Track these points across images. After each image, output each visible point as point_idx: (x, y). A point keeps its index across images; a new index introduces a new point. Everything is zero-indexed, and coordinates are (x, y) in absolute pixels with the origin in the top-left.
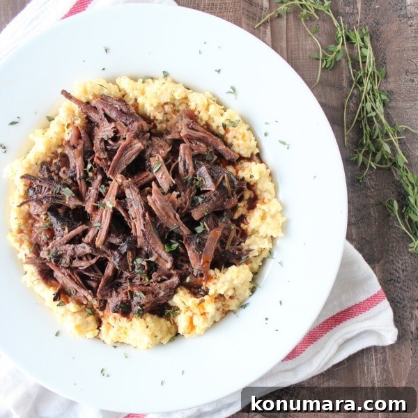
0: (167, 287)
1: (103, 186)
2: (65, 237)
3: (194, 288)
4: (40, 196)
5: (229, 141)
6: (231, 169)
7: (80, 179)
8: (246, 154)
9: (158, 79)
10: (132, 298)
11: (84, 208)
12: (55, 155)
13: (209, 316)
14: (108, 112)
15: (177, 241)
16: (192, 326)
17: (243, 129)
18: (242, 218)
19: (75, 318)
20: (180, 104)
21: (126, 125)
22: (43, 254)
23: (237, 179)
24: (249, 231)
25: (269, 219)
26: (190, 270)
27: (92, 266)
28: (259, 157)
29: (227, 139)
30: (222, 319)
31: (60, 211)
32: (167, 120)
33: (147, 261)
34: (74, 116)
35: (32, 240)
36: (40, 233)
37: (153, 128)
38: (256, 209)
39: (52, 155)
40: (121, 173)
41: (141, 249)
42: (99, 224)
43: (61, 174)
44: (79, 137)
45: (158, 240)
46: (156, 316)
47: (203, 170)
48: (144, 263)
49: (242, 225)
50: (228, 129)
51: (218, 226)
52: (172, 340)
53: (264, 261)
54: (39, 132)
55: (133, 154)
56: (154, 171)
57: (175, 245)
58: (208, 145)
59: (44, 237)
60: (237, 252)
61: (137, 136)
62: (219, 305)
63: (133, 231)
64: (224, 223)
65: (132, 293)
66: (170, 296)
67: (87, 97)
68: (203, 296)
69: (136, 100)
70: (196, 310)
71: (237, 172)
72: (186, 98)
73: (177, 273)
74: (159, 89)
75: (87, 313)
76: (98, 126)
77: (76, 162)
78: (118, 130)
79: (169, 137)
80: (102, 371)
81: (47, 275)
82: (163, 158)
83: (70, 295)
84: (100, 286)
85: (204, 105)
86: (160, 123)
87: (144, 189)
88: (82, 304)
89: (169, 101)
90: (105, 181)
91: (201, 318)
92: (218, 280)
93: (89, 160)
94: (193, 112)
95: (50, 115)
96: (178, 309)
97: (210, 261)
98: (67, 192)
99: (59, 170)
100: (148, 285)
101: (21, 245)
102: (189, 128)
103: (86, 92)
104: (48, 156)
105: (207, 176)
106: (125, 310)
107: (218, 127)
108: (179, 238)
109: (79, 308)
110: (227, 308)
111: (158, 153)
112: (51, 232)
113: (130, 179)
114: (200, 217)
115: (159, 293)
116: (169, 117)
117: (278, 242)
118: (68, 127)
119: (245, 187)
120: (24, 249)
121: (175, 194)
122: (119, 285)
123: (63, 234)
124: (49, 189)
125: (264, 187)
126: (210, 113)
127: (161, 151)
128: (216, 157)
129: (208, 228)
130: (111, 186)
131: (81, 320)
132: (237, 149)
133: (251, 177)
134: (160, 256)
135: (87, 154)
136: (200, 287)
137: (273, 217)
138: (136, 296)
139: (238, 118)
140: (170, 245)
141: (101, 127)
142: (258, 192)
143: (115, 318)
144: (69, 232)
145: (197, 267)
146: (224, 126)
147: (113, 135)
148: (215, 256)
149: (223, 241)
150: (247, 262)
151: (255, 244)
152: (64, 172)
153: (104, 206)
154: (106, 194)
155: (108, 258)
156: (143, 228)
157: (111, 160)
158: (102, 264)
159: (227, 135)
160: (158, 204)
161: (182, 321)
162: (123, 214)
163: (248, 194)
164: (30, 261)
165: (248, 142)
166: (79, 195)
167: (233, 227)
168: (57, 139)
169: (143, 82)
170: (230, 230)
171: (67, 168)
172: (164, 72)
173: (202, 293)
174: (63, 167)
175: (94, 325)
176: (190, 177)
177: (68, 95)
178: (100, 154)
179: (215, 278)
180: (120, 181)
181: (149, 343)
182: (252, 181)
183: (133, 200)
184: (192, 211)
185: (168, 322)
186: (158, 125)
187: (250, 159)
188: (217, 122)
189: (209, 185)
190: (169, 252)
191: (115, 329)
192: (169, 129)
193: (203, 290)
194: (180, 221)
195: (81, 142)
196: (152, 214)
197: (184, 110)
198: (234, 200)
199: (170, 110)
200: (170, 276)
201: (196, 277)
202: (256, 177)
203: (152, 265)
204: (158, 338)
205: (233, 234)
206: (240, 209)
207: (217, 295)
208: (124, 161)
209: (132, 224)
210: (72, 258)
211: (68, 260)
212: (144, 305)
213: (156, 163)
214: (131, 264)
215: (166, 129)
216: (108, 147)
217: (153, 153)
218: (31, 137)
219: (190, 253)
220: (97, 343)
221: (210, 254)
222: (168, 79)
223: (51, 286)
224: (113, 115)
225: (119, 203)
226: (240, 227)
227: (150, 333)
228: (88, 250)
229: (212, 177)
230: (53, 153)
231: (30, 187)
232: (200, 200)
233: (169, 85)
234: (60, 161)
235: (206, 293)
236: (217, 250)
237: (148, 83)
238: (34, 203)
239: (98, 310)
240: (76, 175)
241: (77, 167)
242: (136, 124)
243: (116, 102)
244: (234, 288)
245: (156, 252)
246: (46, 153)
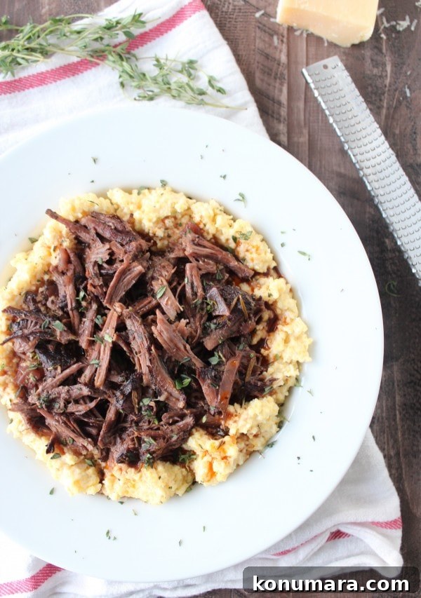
0: (181, 430)
1: (99, 316)
2: (57, 378)
3: (212, 428)
4: (26, 331)
5: (241, 255)
6: (245, 287)
7: (72, 310)
8: (261, 268)
9: (155, 189)
10: (140, 445)
11: (78, 342)
12: (42, 282)
13: (231, 460)
14: (100, 231)
15: (189, 375)
16: (212, 473)
17: (256, 240)
18: (262, 343)
19: (73, 472)
20: (183, 216)
21: (122, 245)
22: (32, 399)
23: (254, 300)
24: (271, 356)
25: (293, 342)
26: (206, 408)
27: (91, 411)
28: (277, 272)
29: (238, 253)
30: (246, 461)
31: (51, 347)
32: (169, 236)
33: (155, 402)
34: (61, 237)
35: (18, 383)
36: (28, 374)
37: (152, 246)
38: (277, 332)
39: (38, 283)
40: (120, 301)
41: (148, 387)
42: (97, 361)
43: (49, 304)
44: (68, 261)
45: (167, 376)
46: (168, 463)
47: (214, 291)
48: (153, 404)
49: (262, 351)
50: (239, 242)
51: (235, 354)
52: (189, 490)
53: (290, 390)
54: (21, 256)
55: (133, 278)
56: (158, 296)
57: (187, 381)
58: (217, 262)
59: (32, 379)
60: (259, 383)
61: (135, 258)
62: (242, 445)
63: (137, 367)
64: (241, 350)
65: (139, 439)
66: (185, 440)
67: (76, 215)
68: (223, 437)
69: (132, 215)
70: (217, 455)
71: (253, 290)
72: (189, 208)
73: (191, 413)
74: (158, 202)
75: (86, 465)
76: (89, 247)
77: (66, 290)
78: (113, 252)
79: (172, 256)
80: (108, 533)
81: (37, 423)
82: (167, 281)
83: (66, 445)
84: (102, 433)
85: (210, 217)
86: (160, 240)
87: (147, 318)
88: (81, 454)
89: (170, 214)
90: (102, 311)
91: (223, 463)
92: (239, 417)
93: (81, 287)
94: (197, 225)
95: (33, 236)
96: (194, 453)
97: (229, 396)
98: (58, 326)
99: (47, 300)
100: (158, 429)
101: (4, 389)
102: (194, 244)
103: (74, 209)
104: (34, 285)
105: (219, 299)
106: (132, 459)
107: (227, 240)
108: (191, 371)
109: (77, 459)
110: (251, 448)
111: (161, 275)
112: (40, 373)
113: (130, 308)
114: (214, 346)
115: (172, 437)
116: (170, 232)
117: (306, 368)
118: (54, 250)
119: (263, 307)
120: (9, 394)
121: (183, 322)
122: (124, 429)
123: (55, 374)
124: (36, 323)
125: (285, 305)
126: (217, 226)
127: (164, 273)
128: (228, 275)
129: (224, 359)
130: (109, 316)
131: (80, 473)
132: (250, 265)
133: (270, 295)
134: (170, 394)
135: (79, 280)
136: (218, 426)
137: (298, 338)
138: (145, 442)
139: (250, 229)
140: (181, 380)
141: (93, 249)
142: (278, 312)
143: (121, 469)
144: (62, 371)
145: (214, 404)
146: (235, 239)
147: (108, 258)
148: (234, 389)
149: (242, 372)
150: (272, 393)
151: (279, 372)
152: (53, 302)
153: (102, 340)
154: (103, 325)
155: (109, 399)
156: (148, 363)
157: (107, 286)
158: (103, 407)
159: (238, 249)
160: (165, 335)
161: (199, 467)
162: (125, 349)
163: (266, 315)
164: (16, 408)
165: (263, 255)
166: (71, 328)
167: (253, 354)
168: (43, 265)
169: (139, 194)
170: (249, 358)
171: (55, 297)
172: (162, 181)
173: (222, 433)
174: (50, 296)
175: (95, 479)
176: (198, 301)
177: (53, 215)
178: (93, 281)
179: (236, 416)
180: (119, 310)
181: (162, 496)
182: (271, 300)
183: (136, 332)
184: (204, 340)
185: (184, 470)
186: (158, 242)
187: (266, 274)
188: (226, 235)
189: (222, 309)
190: (181, 390)
191: (121, 482)
192: (171, 245)
193: (223, 430)
194: (191, 352)
195: (72, 267)
196: (159, 347)
197: (187, 224)
198: (252, 323)
199: (171, 224)
200: (182, 417)
201: (214, 416)
202: (275, 296)
203: (161, 405)
204: (173, 489)
205: (253, 363)
206: (259, 332)
207: (238, 435)
208: (123, 287)
209: (136, 359)
210: (67, 402)
211: (62, 404)
212: (154, 452)
213: (160, 288)
214: (137, 406)
215: (168, 246)
216: (103, 271)
217: (155, 275)
218: (12, 263)
219: (205, 388)
220: (101, 500)
221: (229, 389)
222: (167, 188)
223: (42, 435)
224: (107, 235)
225: (119, 336)
226: (261, 354)
227: (163, 485)
228: (86, 391)
229: (225, 300)
230: (38, 281)
231: (14, 321)
232: (213, 326)
233: (168, 196)
234: (47, 289)
235: (226, 433)
236: (236, 383)
237: (144, 194)
238: (20, 340)
239: (100, 461)
240: (66, 305)
241: (68, 297)
242: (134, 244)
243: (109, 219)
244: (258, 426)
245: (166, 390)
246: (31, 282)
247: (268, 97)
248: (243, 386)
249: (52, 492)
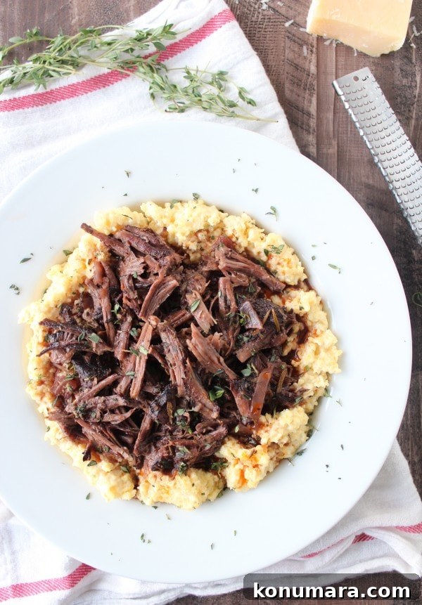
0: (214, 439)
1: (134, 329)
2: (94, 388)
3: (244, 437)
4: (63, 343)
5: (273, 268)
6: (276, 300)
7: (107, 322)
8: (292, 281)
9: (187, 202)
10: (174, 454)
11: (113, 353)
12: (77, 294)
13: (263, 469)
14: (134, 245)
15: (222, 386)
16: (243, 480)
17: (287, 253)
18: (293, 354)
19: (109, 478)
20: (215, 230)
21: (156, 259)
22: (69, 408)
23: (285, 312)
24: (302, 367)
25: (323, 354)
26: (238, 418)
27: (126, 421)
28: (307, 284)
29: (270, 265)
30: (276, 468)
31: (86, 358)
32: (202, 250)
33: (189, 412)
34: (95, 250)
35: (55, 392)
36: (65, 384)
37: (185, 259)
38: (307, 343)
39: (74, 296)
40: (154, 314)
41: (182, 398)
42: (132, 373)
43: (84, 316)
44: (103, 274)
45: (201, 388)
46: (201, 470)
47: (247, 305)
48: (187, 415)
49: (293, 362)
50: (271, 255)
51: (266, 365)
52: (220, 495)
53: (319, 400)
54: (56, 268)
55: (168, 292)
56: (192, 310)
57: (220, 392)
58: (249, 275)
59: (68, 389)
60: (290, 394)
61: (169, 272)
62: (273, 453)
63: (172, 378)
64: (273, 362)
65: (173, 448)
66: (217, 448)
67: (110, 229)
68: (255, 446)
69: (165, 229)
70: (248, 463)
71: (284, 302)
72: (221, 221)
73: (224, 423)
74: (191, 216)
75: (121, 471)
76: (123, 259)
77: (101, 302)
78: (147, 265)
79: (205, 269)
80: (143, 536)
81: (74, 432)
82: (200, 294)
83: (102, 452)
84: (137, 442)
85: (242, 230)
86: (193, 253)
87: (182, 330)
88: (117, 461)
89: (202, 228)
90: (136, 324)
91: (254, 471)
92: (271, 428)
93: (116, 300)
94: (230, 238)
95: (68, 248)
96: (226, 461)
97: (261, 407)
98: (94, 339)
99: (82, 312)
100: (192, 438)
101: (42, 398)
102: (227, 257)
103: (108, 223)
104: (69, 297)
105: (252, 313)
106: (166, 467)
107: (259, 253)
108: (224, 382)
109: (113, 466)
110: (282, 457)
111: (195, 289)
112: (77, 384)
113: (165, 321)
114: (246, 358)
115: (205, 446)
116: (203, 245)
117: (335, 379)
118: (89, 264)
119: (295, 320)
120: (46, 403)
121: (217, 335)
122: (159, 438)
123: (91, 385)
124: (72, 335)
125: (316, 318)
126: (249, 239)
127: (198, 287)
128: (260, 288)
129: (256, 371)
130: (144, 328)
131: (116, 480)
132: (282, 278)
133: (301, 308)
134: (204, 405)
135: (114, 293)
136: (250, 435)
137: (328, 350)
138: (179, 451)
139: (282, 243)
140: (215, 391)
141: (127, 262)
142: (309, 324)
143: (155, 476)
144: (98, 382)
145: (247, 415)
146: (267, 252)
147: (142, 271)
148: (266, 400)
149: (273, 384)
150: (301, 404)
151: (309, 383)
152: (88, 314)
153: (138, 352)
154: (138, 337)
155: (144, 409)
156: (183, 376)
157: (143, 300)
158: (138, 417)
159: (270, 262)
160: (200, 348)
161: (231, 474)
162: (160, 361)
163: (297, 327)
164: (53, 417)
165: (294, 268)
166: (106, 340)
167: (284, 366)
168: (78, 277)
169: (171, 207)
170: (280, 370)
171: (91, 308)
172: (194, 195)
173: (253, 442)
174: (86, 308)
175: (130, 485)
176: (232, 314)
177: (89, 229)
178: (129, 295)
179: (267, 425)
180: (154, 323)
181: (196, 502)
182: (302, 313)
183: (171, 344)
184: (237, 352)
185: (216, 477)
186: (191, 255)
187: (297, 287)
188: (258, 248)
189: (255, 323)
190: (214, 401)
191: (156, 489)
192: (203, 258)
193: (254, 439)
194: (224, 364)
195: (107, 280)
196: (193, 359)
197: (219, 237)
198: (283, 335)
199: (204, 238)
200: (215, 427)
201: (246, 425)
202: (307, 309)
203: (195, 415)
204: (206, 496)
205: (284, 374)
206: (289, 344)
207: (269, 444)
208: (157, 300)
209: (171, 371)
210: (103, 412)
211: (98, 414)
212: (188, 460)
213: (194, 301)
214: (172, 417)
215: (201, 259)
216: (137, 285)
217: (188, 288)
218: (49, 276)
219: (237, 400)
220: (136, 504)
221: (261, 400)
222: (199, 201)
223: (79, 443)
224: (141, 248)
225: (154, 349)
226: (291, 365)
227: (196, 492)
228: (122, 402)
229: (258, 313)
230: (74, 293)
231: (50, 332)
232: (245, 339)
233: (201, 209)
234: (82, 301)
235: (258, 442)
236: (268, 394)
237: (177, 208)
238: (56, 352)
239: (135, 468)
240: (102, 318)
241: (103, 309)
242: (168, 258)
243: (143, 233)
244: (289, 435)
245: (200, 401)
246: (66, 294)
247: (297, 108)
248: (275, 396)
249: (88, 497)
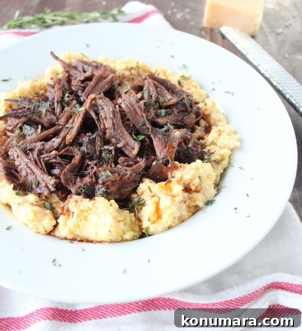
7: (57, 102)
10: (97, 182)
12: (38, 95)
16: (158, 214)
39: (35, 95)
42: (71, 125)
48: (112, 148)
50: (183, 85)
56: (124, 92)
57: (142, 137)
59: (15, 143)
65: (97, 175)
67: (70, 60)
77: (55, 94)
80: (54, 260)
84: (65, 169)
89: (135, 67)
92: (184, 169)
93: (67, 92)
98: (45, 107)
103: (70, 57)
104: (31, 95)
114: (164, 122)
115: (125, 174)
129: (171, 127)
133: (205, 104)
134: (127, 143)
137: (228, 134)
138: (101, 176)
142: (212, 122)
143: (76, 201)
144: (41, 132)
145: (163, 154)
146: (179, 83)
149: (185, 140)
162: (94, 117)
163: (203, 123)
176: (153, 100)
177: (55, 56)
179: (181, 168)
183: (105, 104)
184: (157, 119)
194: (146, 119)
195: (62, 83)
199: (135, 73)
200: (136, 163)
206: (198, 131)
208: (98, 89)
210: (40, 153)
212: (108, 187)
214: (99, 149)
225: (91, 107)
238: (12, 118)
244: (200, 177)
245: (124, 139)
248: (187, 150)
249: (8, 229)
